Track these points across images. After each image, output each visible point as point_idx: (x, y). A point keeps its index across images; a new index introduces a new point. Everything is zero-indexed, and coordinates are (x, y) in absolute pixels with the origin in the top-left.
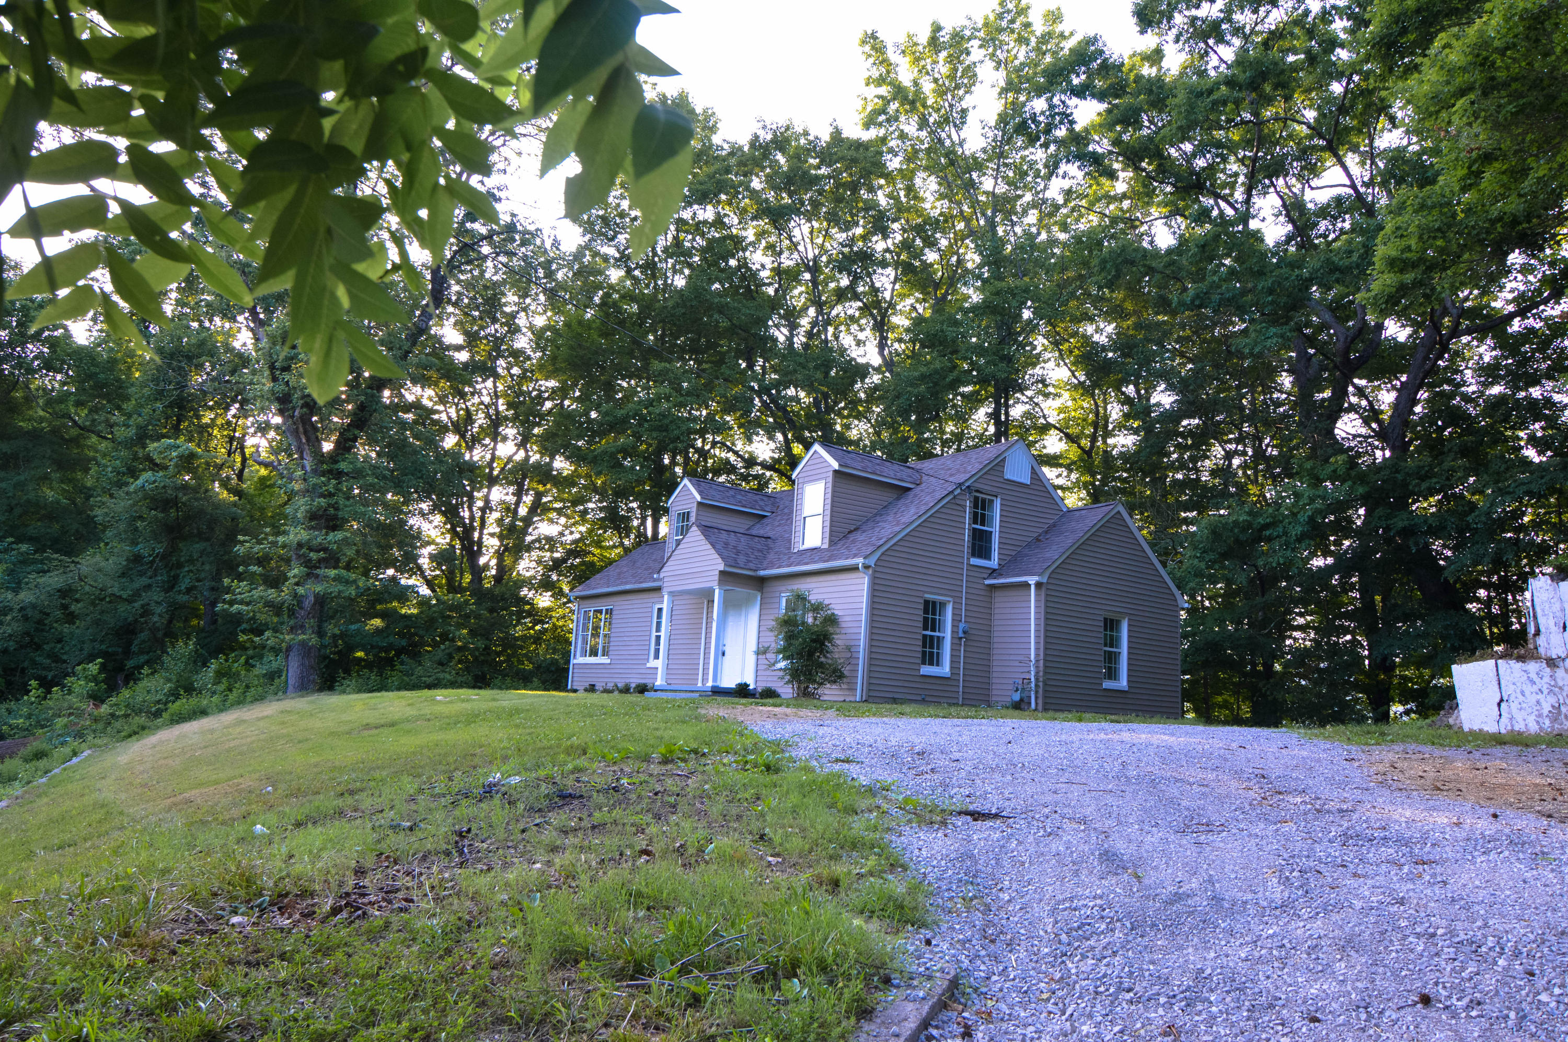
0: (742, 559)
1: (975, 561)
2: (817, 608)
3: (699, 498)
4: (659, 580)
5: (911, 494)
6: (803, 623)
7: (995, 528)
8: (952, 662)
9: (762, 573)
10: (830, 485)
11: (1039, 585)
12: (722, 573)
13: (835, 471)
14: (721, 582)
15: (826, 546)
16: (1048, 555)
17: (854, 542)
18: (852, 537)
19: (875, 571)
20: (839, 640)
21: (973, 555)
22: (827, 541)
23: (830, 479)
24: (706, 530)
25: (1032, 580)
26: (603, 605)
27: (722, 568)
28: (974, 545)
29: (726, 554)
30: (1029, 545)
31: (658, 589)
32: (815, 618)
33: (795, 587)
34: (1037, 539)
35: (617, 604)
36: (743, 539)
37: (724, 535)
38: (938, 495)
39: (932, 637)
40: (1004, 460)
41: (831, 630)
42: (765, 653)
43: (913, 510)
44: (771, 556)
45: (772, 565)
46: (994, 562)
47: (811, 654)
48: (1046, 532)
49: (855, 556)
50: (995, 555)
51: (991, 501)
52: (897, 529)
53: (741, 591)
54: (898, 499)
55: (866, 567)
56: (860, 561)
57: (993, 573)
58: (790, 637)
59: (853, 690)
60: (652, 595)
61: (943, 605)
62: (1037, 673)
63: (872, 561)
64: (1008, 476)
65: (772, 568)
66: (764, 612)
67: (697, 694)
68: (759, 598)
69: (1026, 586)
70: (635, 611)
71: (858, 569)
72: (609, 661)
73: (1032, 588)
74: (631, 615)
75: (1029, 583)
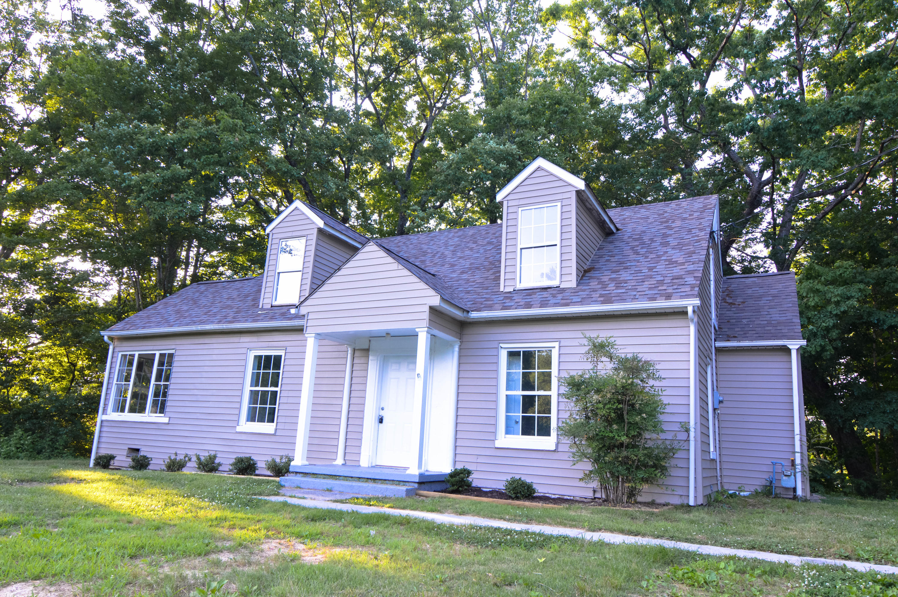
3: (321, 224)
8: (714, 439)
9: (475, 315)
12: (432, 309)
13: (578, 192)
14: (430, 323)
15: (570, 285)
18: (600, 276)
22: (572, 277)
23: (572, 202)
25: (793, 345)
26: (158, 348)
27: (435, 302)
30: (723, 308)
35: (181, 347)
44: (465, 296)
49: (674, 296)
55: (694, 312)
56: (689, 303)
66: (463, 367)
67: (404, 488)
68: (457, 349)
69: (786, 350)
70: (215, 357)
71: (686, 313)
72: (166, 420)
73: (794, 354)
74: (207, 363)
75: (790, 347)
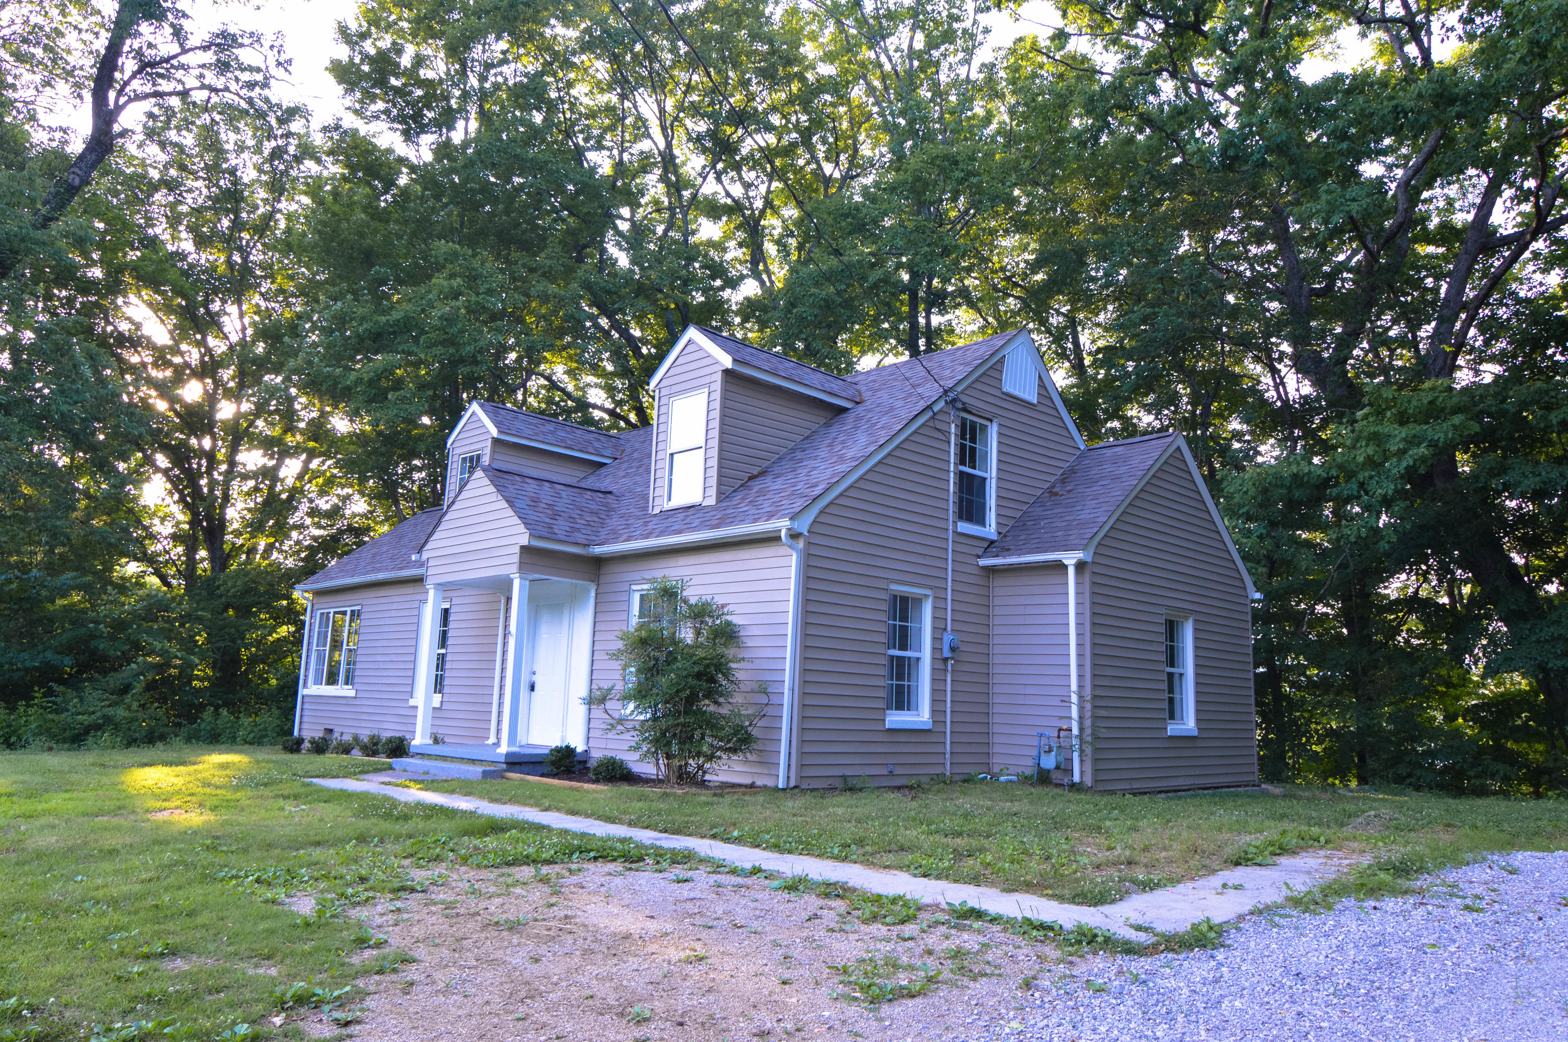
0: (561, 526)
1: (965, 527)
2: (701, 612)
3: (494, 432)
4: (421, 564)
5: (850, 417)
6: (675, 642)
7: (991, 472)
8: (934, 701)
9: (598, 550)
10: (717, 396)
11: (1080, 566)
12: (525, 550)
13: (727, 372)
14: (523, 566)
15: (711, 501)
16: (1085, 516)
17: (762, 493)
18: (756, 486)
19: (809, 544)
20: (741, 672)
21: (961, 517)
22: (713, 492)
23: (717, 386)
24: (498, 476)
25: (1070, 559)
26: (348, 604)
27: (524, 540)
28: (961, 499)
29: (533, 516)
30: (1038, 501)
31: (418, 581)
32: (698, 633)
33: (659, 574)
34: (1051, 492)
35: (369, 602)
36: (565, 493)
37: (532, 486)
38: (906, 415)
39: (901, 659)
40: (1001, 361)
41: (731, 652)
42: (603, 700)
43: (863, 439)
44: (614, 522)
45: (615, 537)
46: (991, 529)
47: (692, 699)
48: (1063, 481)
49: (770, 516)
50: (992, 517)
51: (984, 428)
52: (843, 468)
53: (561, 582)
54: (827, 425)
55: (794, 536)
56: (782, 525)
57: (990, 547)
58: (650, 671)
59: (769, 763)
60: (408, 589)
61: (918, 601)
62: (1081, 718)
63: (803, 525)
64: (1007, 388)
65: (615, 539)
66: (600, 617)
67: (480, 769)
68: (593, 594)
69: (1060, 567)
70: (394, 614)
71: (779, 538)
72: (352, 693)
73: (1071, 571)
74: (388, 621)
75: (1066, 562)
